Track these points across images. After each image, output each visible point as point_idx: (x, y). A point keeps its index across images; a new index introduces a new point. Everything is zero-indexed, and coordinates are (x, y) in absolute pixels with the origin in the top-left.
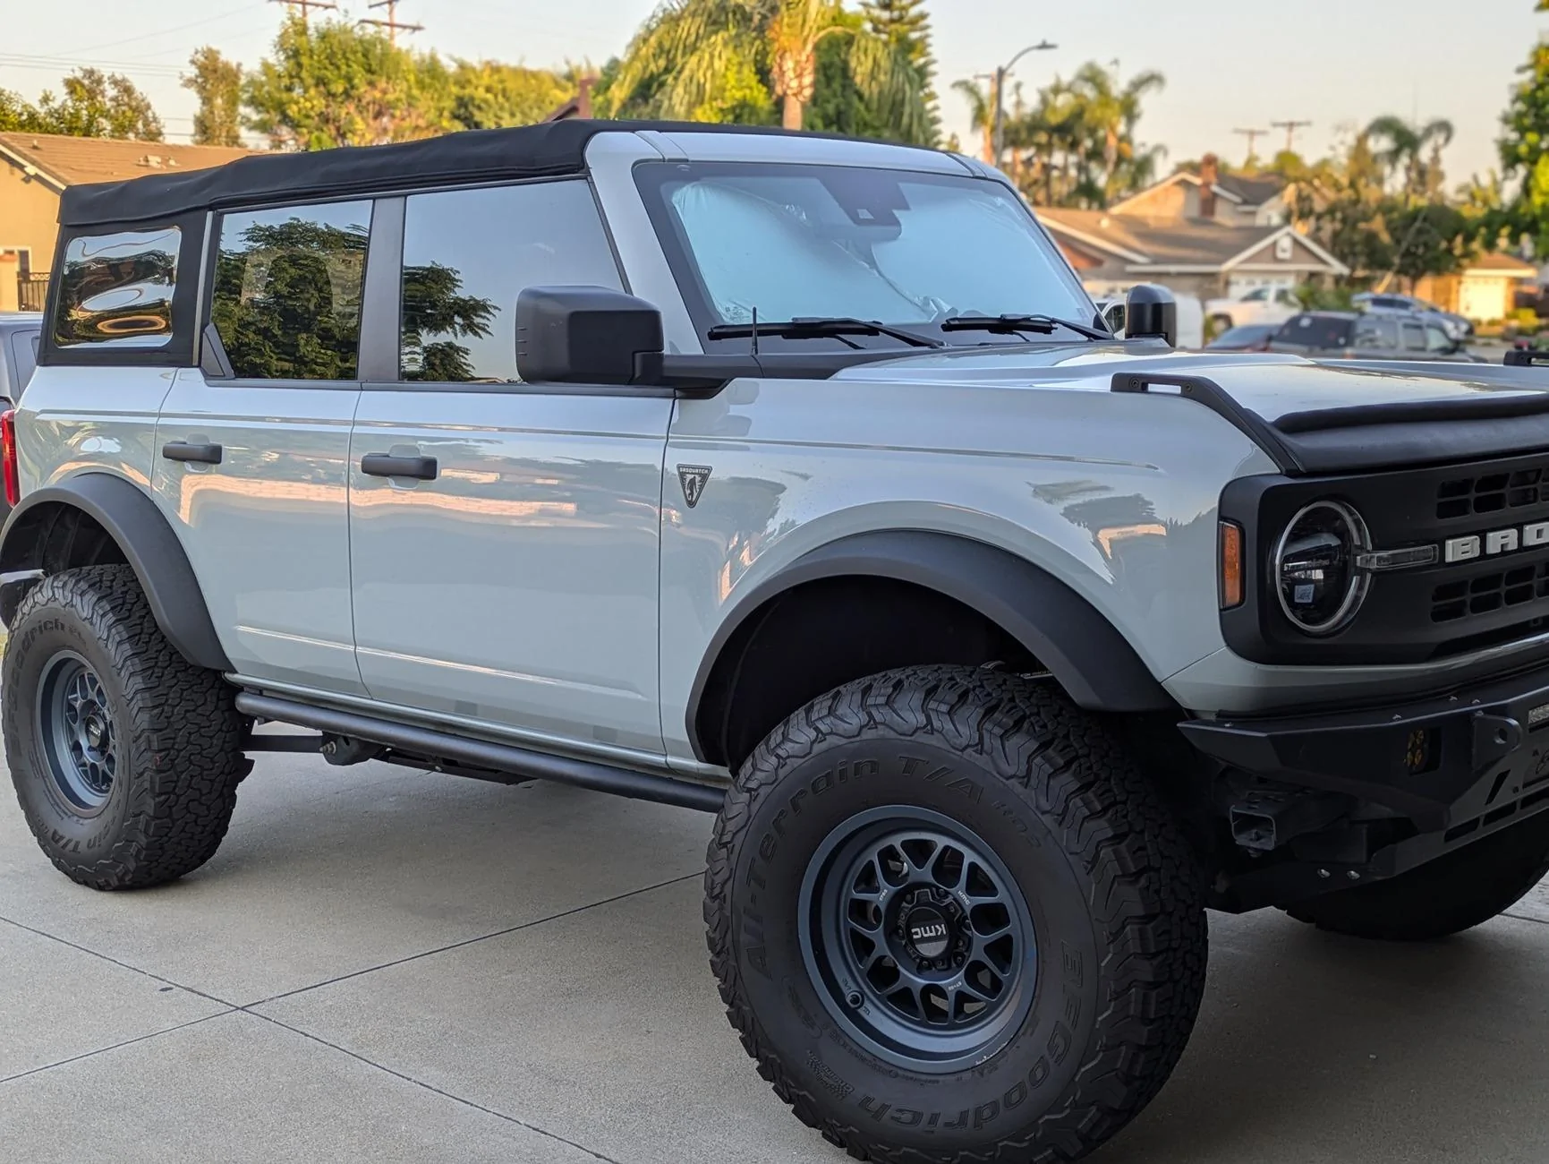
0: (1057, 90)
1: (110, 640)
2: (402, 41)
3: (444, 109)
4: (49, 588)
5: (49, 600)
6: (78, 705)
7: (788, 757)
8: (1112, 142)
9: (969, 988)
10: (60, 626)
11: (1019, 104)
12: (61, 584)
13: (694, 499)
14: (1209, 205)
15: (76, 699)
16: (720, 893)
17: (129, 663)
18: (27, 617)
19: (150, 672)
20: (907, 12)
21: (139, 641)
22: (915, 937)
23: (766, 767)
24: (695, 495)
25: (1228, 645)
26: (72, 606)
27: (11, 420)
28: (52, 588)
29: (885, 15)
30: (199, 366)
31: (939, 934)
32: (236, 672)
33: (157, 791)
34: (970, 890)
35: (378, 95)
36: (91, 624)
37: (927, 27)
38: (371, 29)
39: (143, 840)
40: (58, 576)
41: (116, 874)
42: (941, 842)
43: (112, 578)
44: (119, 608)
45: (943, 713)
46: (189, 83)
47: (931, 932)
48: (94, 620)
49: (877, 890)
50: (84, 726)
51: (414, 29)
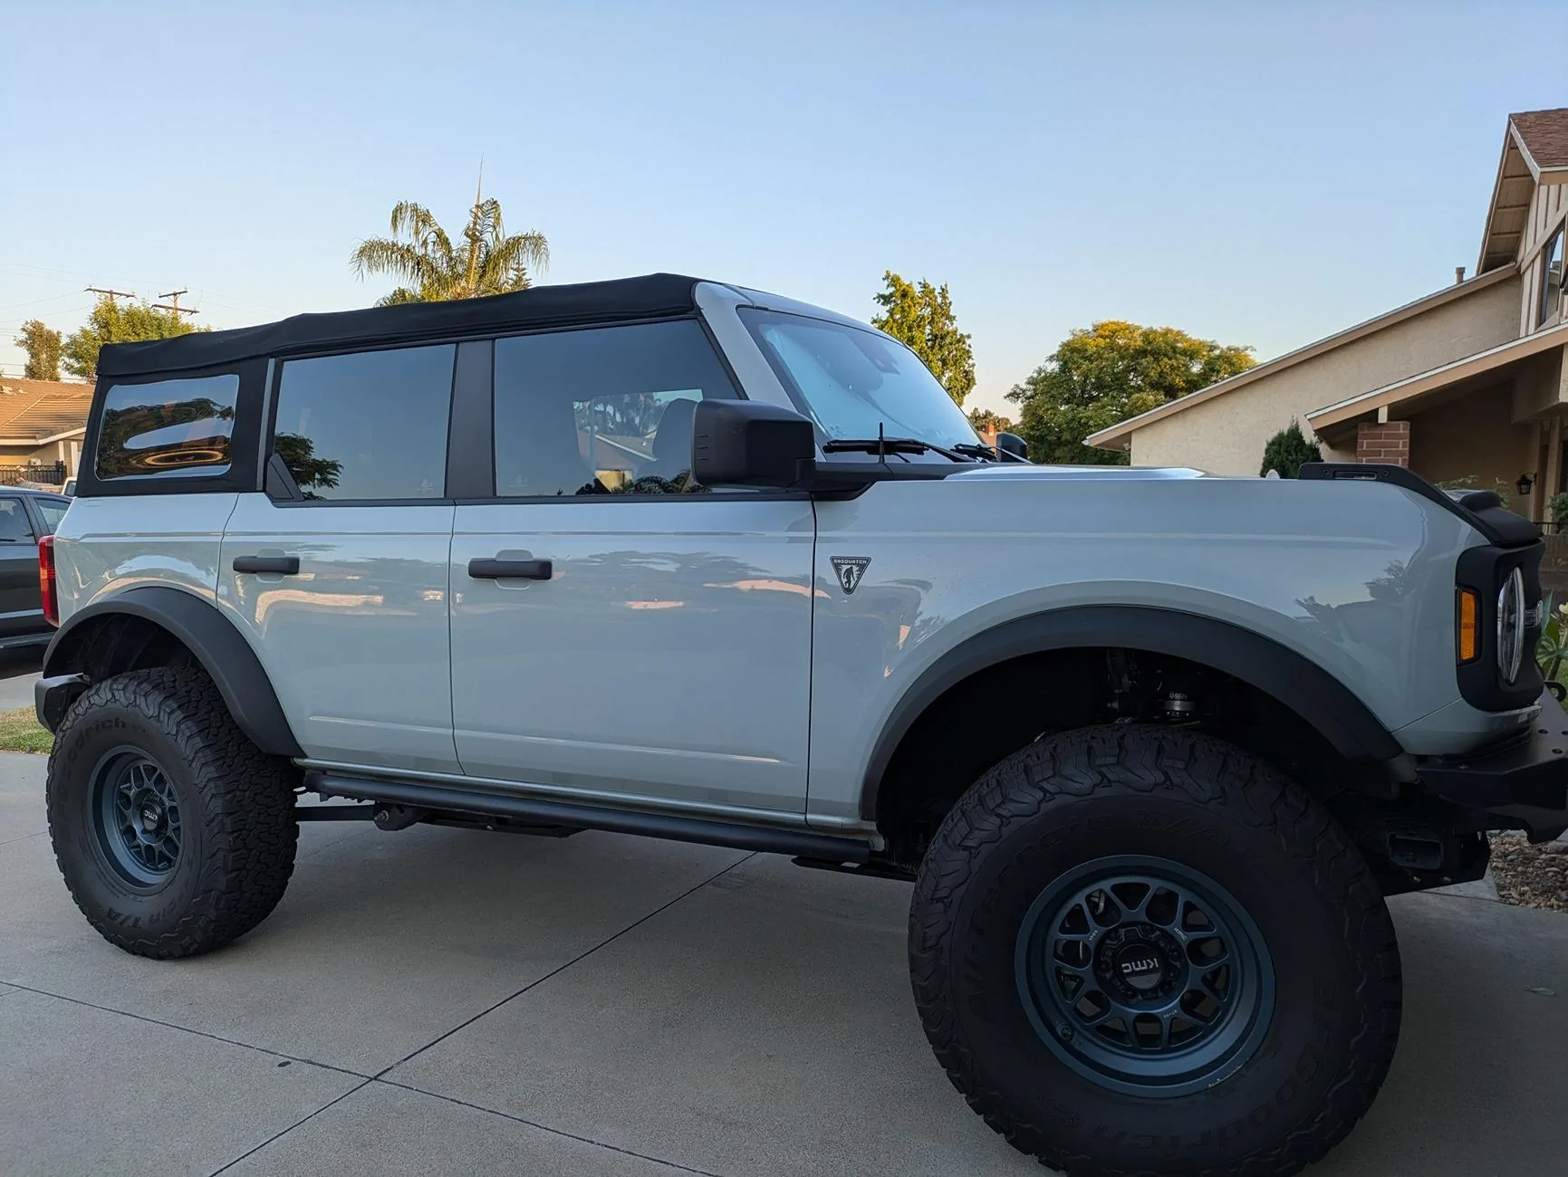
1: (180, 735)
2: (184, 320)
4: (107, 690)
5: (107, 701)
6: (132, 793)
7: (1012, 817)
9: (1185, 1015)
10: (120, 724)
12: (121, 687)
13: (851, 586)
15: (129, 788)
16: (937, 944)
17: (200, 754)
18: (81, 718)
19: (221, 762)
21: (209, 733)
22: (1125, 971)
23: (986, 826)
24: (853, 583)
25: (1463, 696)
26: (136, 706)
27: (49, 545)
28: (111, 689)
30: (264, 491)
31: (1151, 967)
32: (306, 757)
33: (230, 868)
34: (1186, 927)
36: (159, 721)
39: (213, 914)
40: (117, 679)
41: (181, 945)
42: (1154, 884)
43: (173, 679)
44: (186, 705)
45: (1179, 769)
46: (22, 343)
47: (1142, 965)
48: (161, 719)
49: (1086, 930)
50: (139, 812)
51: (192, 312)
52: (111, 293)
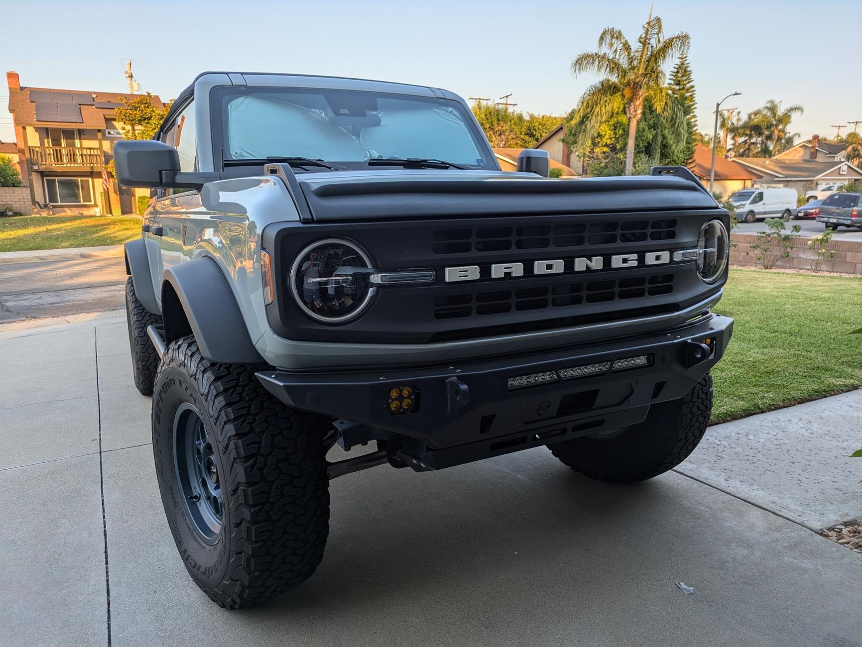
0: (756, 114)
2: (510, 110)
3: (522, 132)
8: (776, 132)
11: (739, 120)
14: (814, 155)
20: (686, 86)
25: (270, 327)
29: (677, 87)
35: (500, 128)
37: (694, 91)
38: (501, 106)
51: (514, 105)
52: (480, 99)
